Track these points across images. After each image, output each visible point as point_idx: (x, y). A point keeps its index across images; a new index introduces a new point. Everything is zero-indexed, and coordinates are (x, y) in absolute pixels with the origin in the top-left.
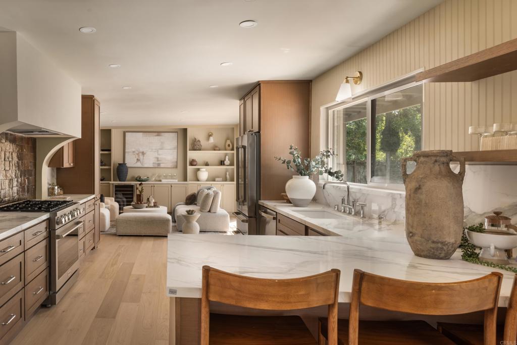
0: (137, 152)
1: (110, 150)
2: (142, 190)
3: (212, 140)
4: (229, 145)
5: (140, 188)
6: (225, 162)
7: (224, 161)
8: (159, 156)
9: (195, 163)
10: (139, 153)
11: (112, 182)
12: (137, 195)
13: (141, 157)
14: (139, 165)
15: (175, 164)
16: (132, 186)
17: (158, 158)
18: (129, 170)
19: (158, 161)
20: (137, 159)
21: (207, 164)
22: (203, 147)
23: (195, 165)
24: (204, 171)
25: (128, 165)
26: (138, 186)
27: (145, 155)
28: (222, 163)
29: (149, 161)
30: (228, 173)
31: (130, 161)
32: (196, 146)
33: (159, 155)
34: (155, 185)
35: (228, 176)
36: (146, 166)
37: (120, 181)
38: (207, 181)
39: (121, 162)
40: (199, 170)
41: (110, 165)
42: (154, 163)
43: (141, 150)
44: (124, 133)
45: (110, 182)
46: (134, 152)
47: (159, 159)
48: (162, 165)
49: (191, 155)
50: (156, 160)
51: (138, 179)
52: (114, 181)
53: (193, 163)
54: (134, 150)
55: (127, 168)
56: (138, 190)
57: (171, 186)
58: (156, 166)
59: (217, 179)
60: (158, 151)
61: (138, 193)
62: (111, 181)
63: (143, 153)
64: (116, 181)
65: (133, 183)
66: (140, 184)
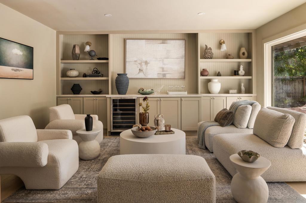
0: (139, 62)
1: (107, 59)
2: (147, 107)
3: (224, 47)
4: (244, 54)
5: (144, 104)
6: (240, 72)
7: (238, 71)
8: (164, 66)
9: (206, 74)
10: (141, 63)
11: (110, 95)
12: (141, 115)
13: (144, 67)
14: (141, 75)
15: (183, 74)
16: (133, 101)
17: (163, 68)
18: (131, 82)
19: (163, 71)
20: (140, 70)
21: (219, 75)
22: (214, 56)
23: (206, 76)
24: (216, 82)
25: (129, 76)
26: (141, 101)
27: (148, 65)
28: (235, 73)
29: (153, 71)
30: (242, 84)
31: (132, 72)
32: (207, 54)
33: (164, 64)
34: (162, 99)
35: (243, 88)
36: (150, 76)
37: (119, 94)
38: (219, 93)
39: (121, 72)
40: (209, 81)
41: (108, 76)
42: (158, 74)
43: (144, 59)
44: (125, 41)
45: (107, 96)
46: (136, 61)
47: (165, 69)
48: (168, 76)
49: (203, 64)
50: (161, 70)
51: (141, 91)
52: (112, 93)
53: (204, 73)
54: (136, 59)
55: (128, 79)
56: (141, 107)
57: (181, 100)
58: (161, 77)
59: (231, 91)
60: (163, 60)
61: (142, 111)
62: (108, 94)
63: (146, 63)
64: (116, 94)
65: (134, 96)
66: (145, 99)
